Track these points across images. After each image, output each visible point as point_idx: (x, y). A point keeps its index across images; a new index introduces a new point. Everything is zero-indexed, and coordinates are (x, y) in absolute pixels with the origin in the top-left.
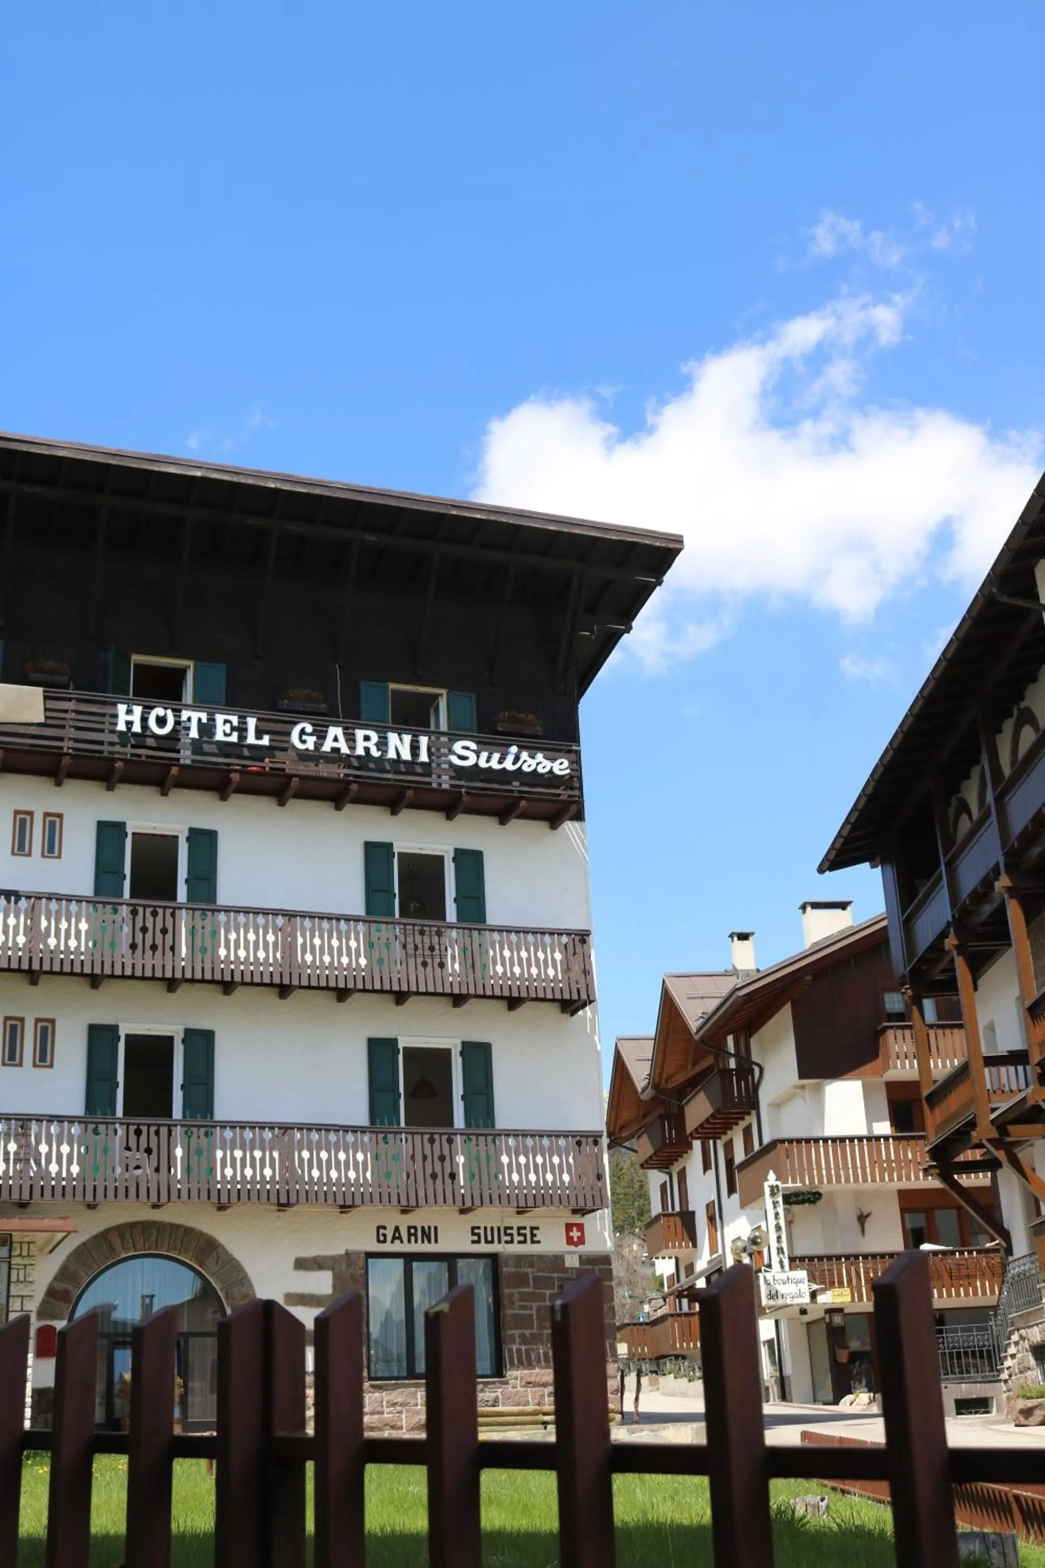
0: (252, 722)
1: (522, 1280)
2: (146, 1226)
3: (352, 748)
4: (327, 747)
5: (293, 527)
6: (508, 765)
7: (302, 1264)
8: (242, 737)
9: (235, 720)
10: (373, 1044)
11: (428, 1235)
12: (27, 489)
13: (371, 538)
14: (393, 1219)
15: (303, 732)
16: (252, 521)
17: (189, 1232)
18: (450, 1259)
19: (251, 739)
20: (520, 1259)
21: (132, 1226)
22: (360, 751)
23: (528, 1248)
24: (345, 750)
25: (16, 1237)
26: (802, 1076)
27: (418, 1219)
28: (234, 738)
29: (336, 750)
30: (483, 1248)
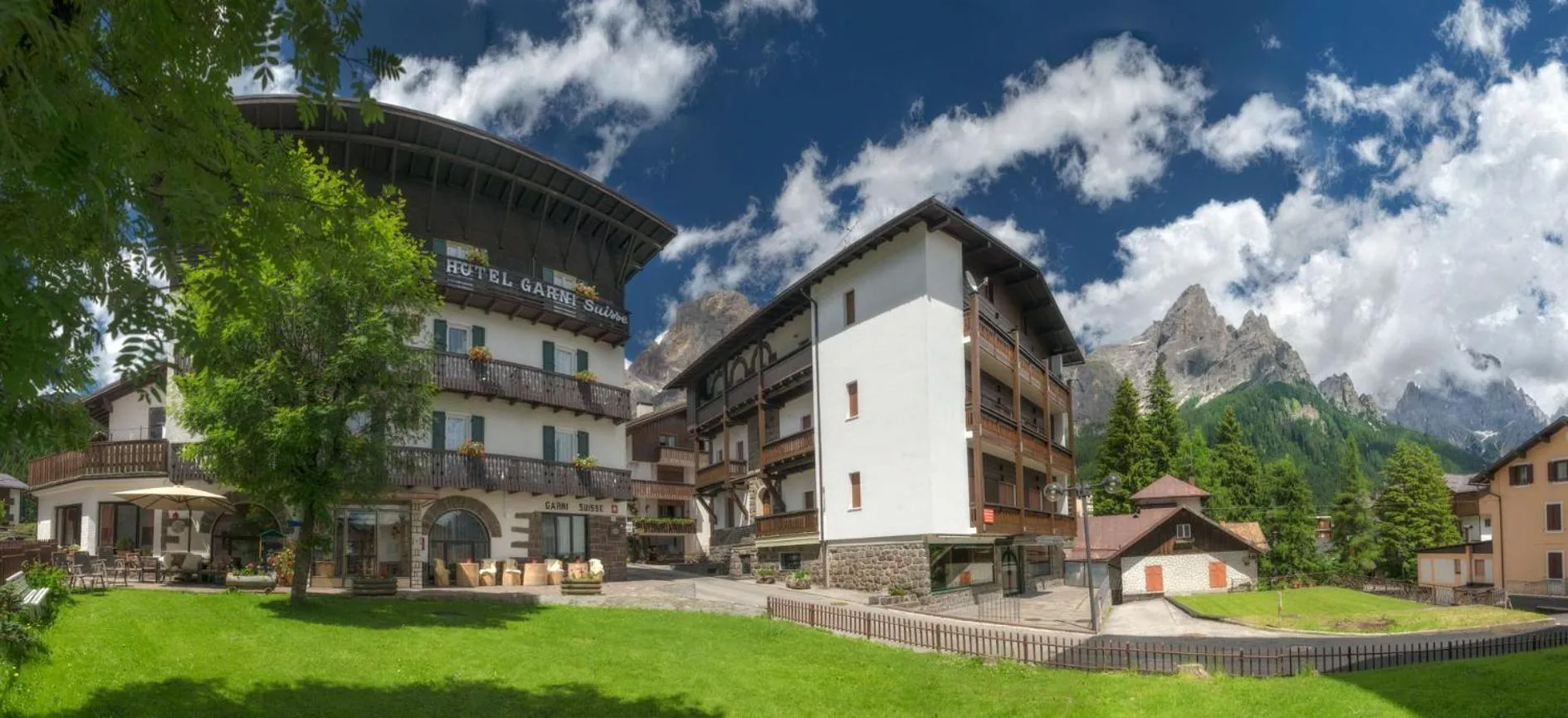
0: (505, 274)
1: (596, 525)
2: (458, 498)
3: (546, 293)
4: (535, 292)
5: (521, 180)
6: (605, 314)
7: (518, 516)
8: (501, 281)
9: (498, 272)
10: (545, 428)
11: (564, 506)
12: (402, 144)
13: (555, 193)
14: (552, 499)
15: (526, 283)
16: (505, 174)
17: (476, 501)
18: (571, 516)
19: (504, 283)
20: (596, 517)
21: (453, 497)
22: (549, 296)
23: (599, 513)
24: (543, 294)
25: (414, 501)
26: (634, 459)
27: (561, 500)
28: (497, 281)
29: (539, 294)
30: (584, 512)
